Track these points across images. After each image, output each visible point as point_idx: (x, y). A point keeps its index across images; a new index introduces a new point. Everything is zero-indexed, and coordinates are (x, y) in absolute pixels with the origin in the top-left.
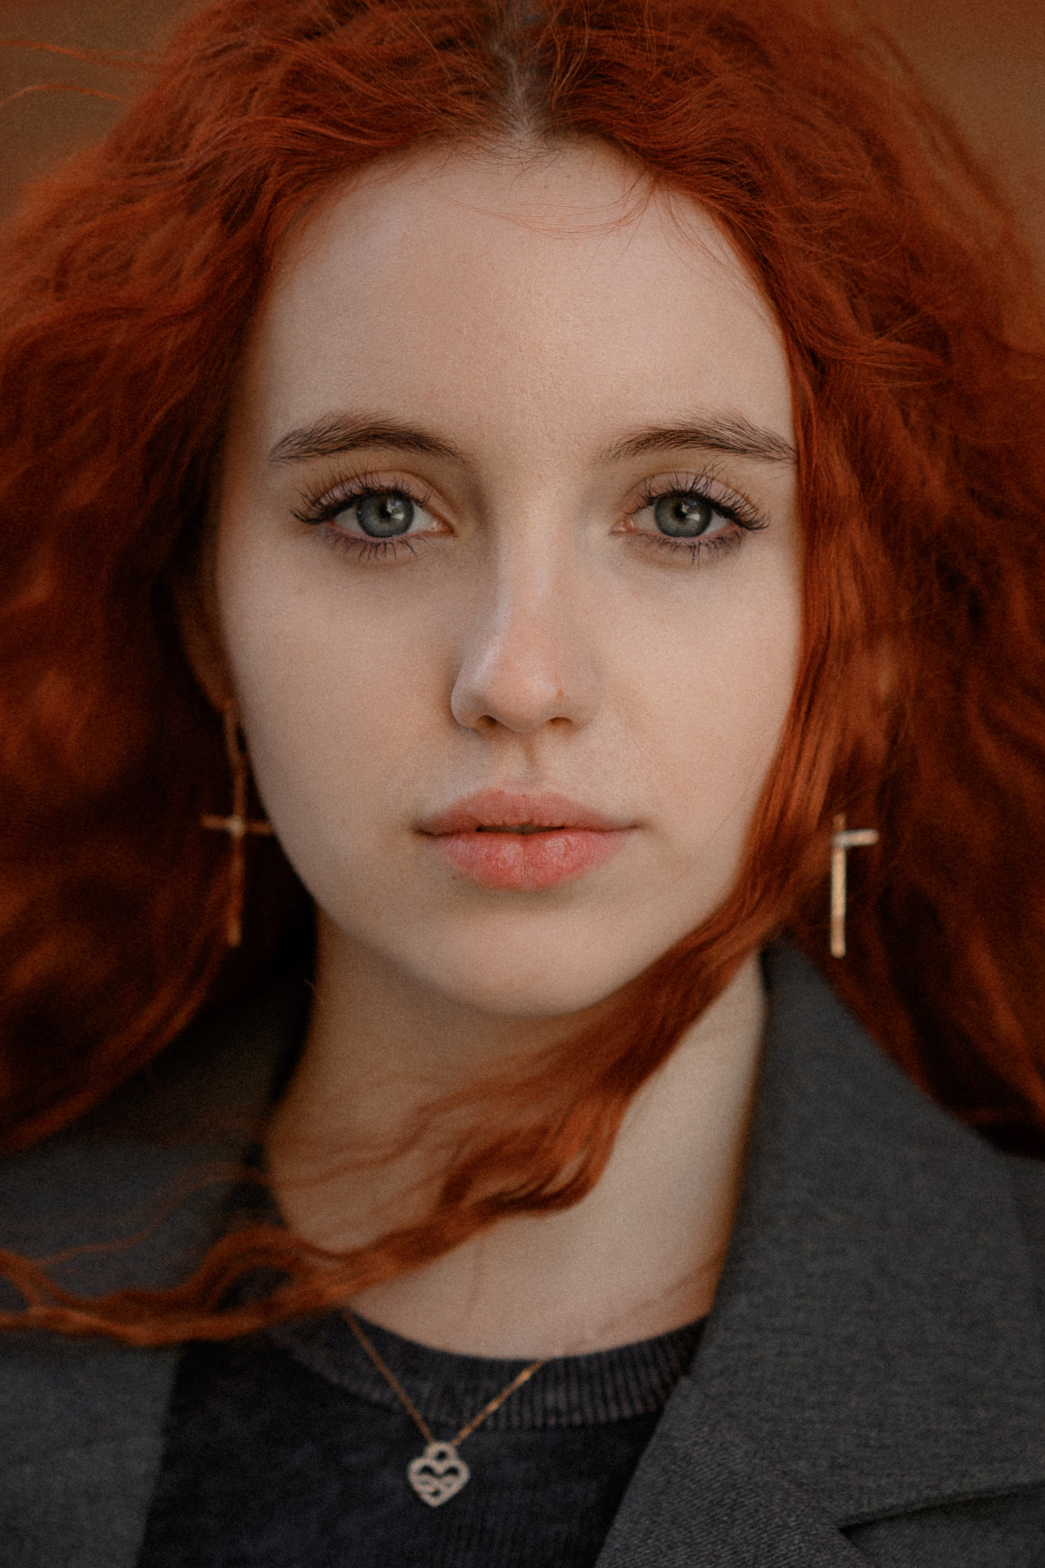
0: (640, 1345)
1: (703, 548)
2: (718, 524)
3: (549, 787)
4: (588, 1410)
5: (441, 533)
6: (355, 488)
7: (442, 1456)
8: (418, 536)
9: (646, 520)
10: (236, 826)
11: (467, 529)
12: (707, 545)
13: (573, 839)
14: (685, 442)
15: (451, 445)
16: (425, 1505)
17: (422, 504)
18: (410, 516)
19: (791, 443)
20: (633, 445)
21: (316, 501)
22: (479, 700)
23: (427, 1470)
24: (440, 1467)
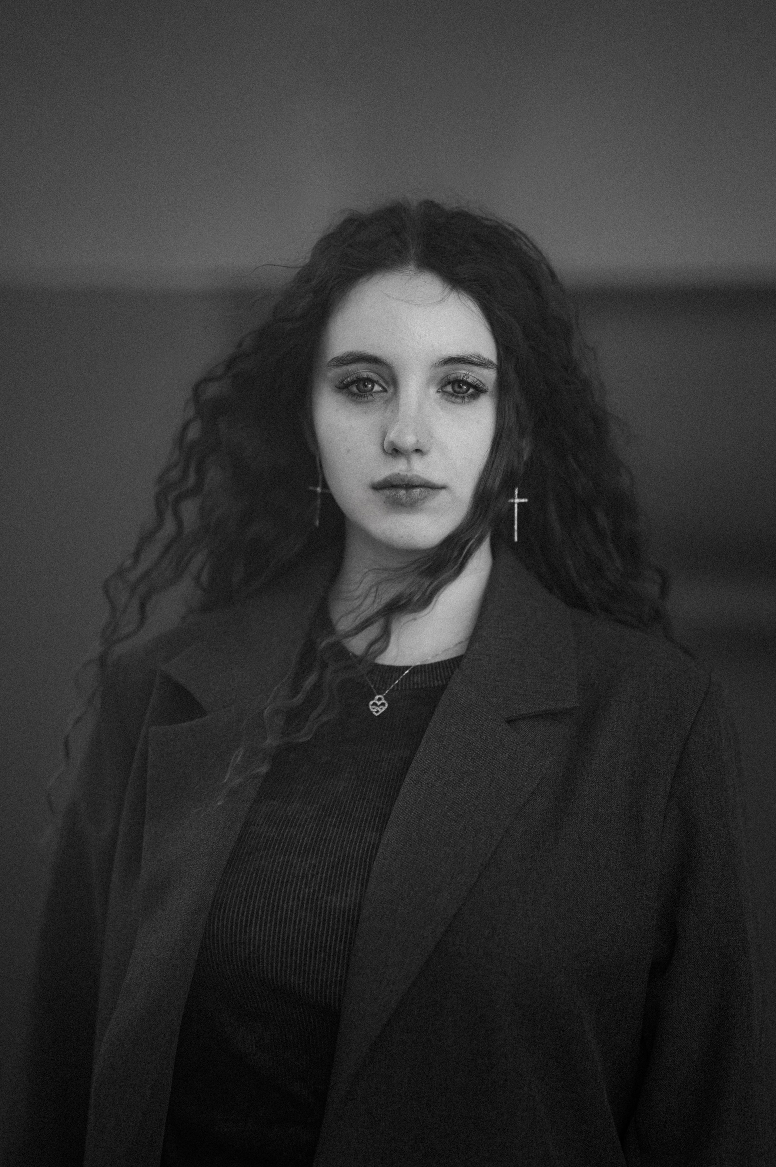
0: (445, 661)
1: (466, 397)
2: (471, 390)
3: (415, 473)
4: (428, 683)
5: (381, 392)
6: (354, 377)
7: (379, 699)
8: (375, 392)
9: (449, 389)
10: (319, 490)
11: (391, 390)
12: (467, 396)
13: (422, 489)
14: (460, 362)
15: (385, 361)
16: (374, 715)
17: (377, 382)
18: (373, 387)
19: (496, 364)
20: (443, 362)
21: (342, 382)
22: (392, 443)
23: (375, 704)
24: (379, 703)
